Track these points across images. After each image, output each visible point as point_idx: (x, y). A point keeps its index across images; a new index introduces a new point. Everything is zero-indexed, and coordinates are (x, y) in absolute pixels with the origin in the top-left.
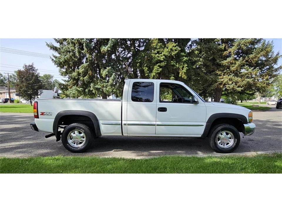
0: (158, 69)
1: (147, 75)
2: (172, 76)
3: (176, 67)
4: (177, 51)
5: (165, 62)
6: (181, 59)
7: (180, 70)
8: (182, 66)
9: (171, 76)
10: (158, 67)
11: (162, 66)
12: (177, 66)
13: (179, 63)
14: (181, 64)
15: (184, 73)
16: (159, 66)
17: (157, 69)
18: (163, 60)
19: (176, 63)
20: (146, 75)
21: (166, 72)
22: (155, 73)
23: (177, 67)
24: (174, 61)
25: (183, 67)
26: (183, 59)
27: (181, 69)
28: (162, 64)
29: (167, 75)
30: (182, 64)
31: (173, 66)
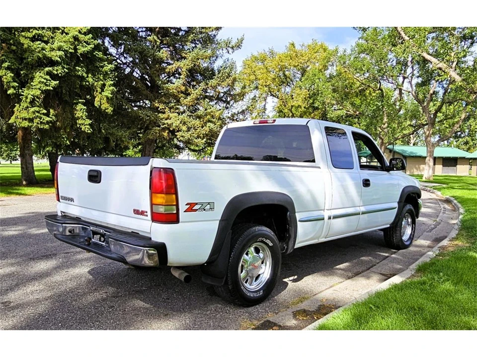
0: (47, 80)
1: (13, 94)
2: (80, 102)
3: (87, 83)
4: (90, 46)
5: (63, 68)
6: (97, 66)
7: (97, 91)
8: (102, 82)
9: (77, 104)
10: (48, 77)
11: (57, 74)
12: (91, 80)
13: (94, 75)
14: (99, 78)
15: (105, 99)
16: (49, 73)
17: (45, 81)
18: (59, 59)
19: (87, 73)
20: (9, 92)
21: (64, 91)
22: (39, 89)
23: (89, 83)
24: (82, 67)
25: (104, 85)
26: (102, 67)
27: (99, 90)
28: (57, 71)
29: (67, 98)
30: (102, 78)
31: (82, 78)
